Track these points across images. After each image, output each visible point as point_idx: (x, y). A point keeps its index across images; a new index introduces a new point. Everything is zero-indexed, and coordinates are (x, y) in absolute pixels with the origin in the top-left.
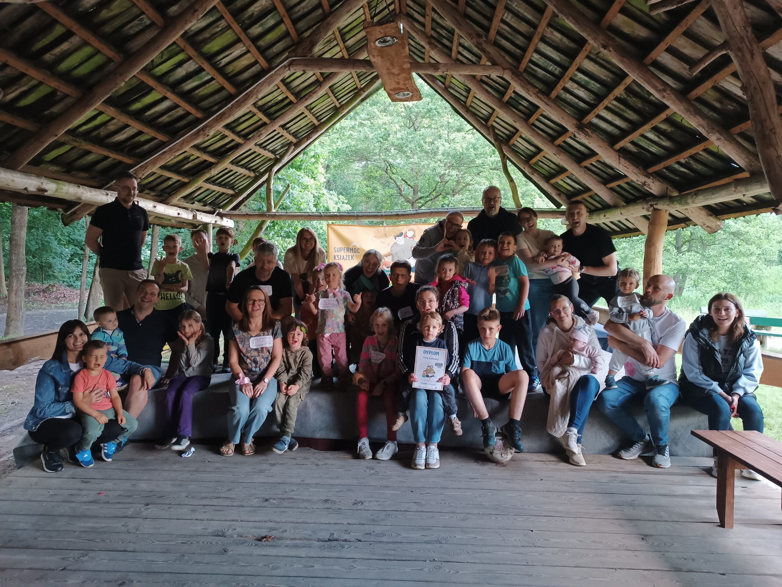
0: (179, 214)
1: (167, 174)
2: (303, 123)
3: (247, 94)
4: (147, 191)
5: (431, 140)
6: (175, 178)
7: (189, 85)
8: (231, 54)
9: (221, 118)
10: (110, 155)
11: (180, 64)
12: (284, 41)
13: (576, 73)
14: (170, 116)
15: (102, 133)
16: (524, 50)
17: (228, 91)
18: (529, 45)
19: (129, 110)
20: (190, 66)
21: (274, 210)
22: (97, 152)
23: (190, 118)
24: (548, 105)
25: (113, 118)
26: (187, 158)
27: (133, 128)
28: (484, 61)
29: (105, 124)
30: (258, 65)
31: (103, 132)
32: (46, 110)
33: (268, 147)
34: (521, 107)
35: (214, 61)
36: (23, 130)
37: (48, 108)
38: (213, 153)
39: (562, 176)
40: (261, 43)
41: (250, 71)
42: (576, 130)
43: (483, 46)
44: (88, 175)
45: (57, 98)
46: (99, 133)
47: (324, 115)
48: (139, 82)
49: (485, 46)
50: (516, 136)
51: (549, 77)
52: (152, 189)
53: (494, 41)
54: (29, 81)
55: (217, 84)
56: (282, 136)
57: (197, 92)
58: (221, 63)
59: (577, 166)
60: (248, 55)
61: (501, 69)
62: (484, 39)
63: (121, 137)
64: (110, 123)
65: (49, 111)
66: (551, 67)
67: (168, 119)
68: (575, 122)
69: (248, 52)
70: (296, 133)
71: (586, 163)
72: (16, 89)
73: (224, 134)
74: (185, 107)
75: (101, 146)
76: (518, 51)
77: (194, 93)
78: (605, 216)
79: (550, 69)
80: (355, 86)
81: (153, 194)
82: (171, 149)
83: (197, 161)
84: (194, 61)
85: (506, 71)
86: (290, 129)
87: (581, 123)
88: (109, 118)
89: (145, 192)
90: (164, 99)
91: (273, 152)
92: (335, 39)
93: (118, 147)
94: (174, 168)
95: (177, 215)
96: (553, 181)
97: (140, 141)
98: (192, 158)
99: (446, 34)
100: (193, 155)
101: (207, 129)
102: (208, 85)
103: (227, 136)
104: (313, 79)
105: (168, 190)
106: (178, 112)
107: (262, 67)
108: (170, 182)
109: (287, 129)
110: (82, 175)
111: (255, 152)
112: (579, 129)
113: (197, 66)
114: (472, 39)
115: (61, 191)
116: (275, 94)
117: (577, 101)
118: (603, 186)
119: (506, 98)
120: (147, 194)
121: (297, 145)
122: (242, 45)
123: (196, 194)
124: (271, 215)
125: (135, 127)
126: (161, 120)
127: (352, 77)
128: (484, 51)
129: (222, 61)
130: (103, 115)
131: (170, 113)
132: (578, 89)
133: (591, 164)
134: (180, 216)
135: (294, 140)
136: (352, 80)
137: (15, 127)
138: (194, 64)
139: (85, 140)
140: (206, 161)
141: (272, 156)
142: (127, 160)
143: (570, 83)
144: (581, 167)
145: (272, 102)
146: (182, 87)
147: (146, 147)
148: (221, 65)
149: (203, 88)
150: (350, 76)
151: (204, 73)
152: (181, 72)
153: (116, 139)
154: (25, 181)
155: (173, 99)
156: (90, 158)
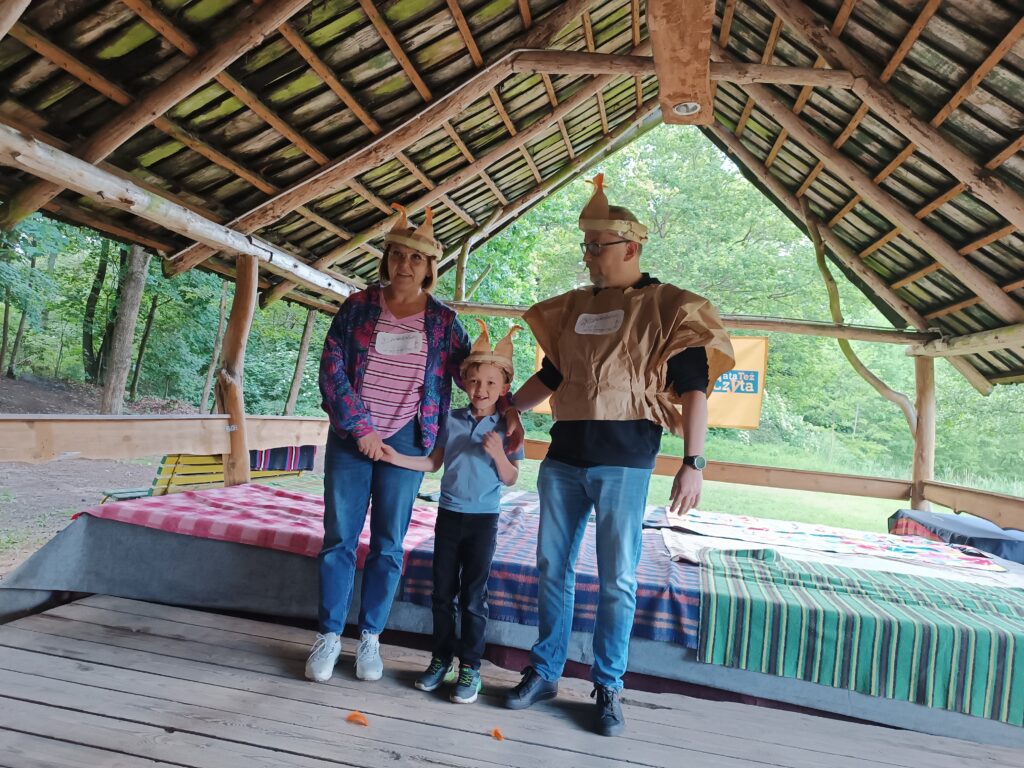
0: (330, 285)
1: (321, 222)
2: (519, 175)
3: (445, 100)
4: (288, 245)
5: (684, 250)
6: (332, 229)
7: (362, 74)
8: (429, 28)
9: (404, 134)
10: (238, 171)
11: (351, 31)
12: (509, 23)
13: (997, 69)
14: (330, 123)
15: (228, 133)
16: (896, 42)
17: (420, 94)
18: (908, 29)
19: (270, 100)
20: (366, 39)
21: (464, 299)
22: (220, 165)
23: (359, 132)
24: (928, 137)
25: (245, 108)
26: (349, 200)
27: (275, 131)
28: (822, 63)
29: (232, 116)
30: (467, 56)
31: (230, 131)
32: (144, 74)
33: (466, 206)
34: (865, 156)
35: (402, 38)
36: (108, 101)
37: (147, 72)
38: (388, 200)
39: (918, 276)
40: (475, 20)
41: (455, 65)
42: (975, 179)
43: (823, 39)
44: (204, 201)
45: (161, 54)
46: (224, 131)
47: (550, 170)
48: (289, 50)
49: (826, 40)
50: (845, 209)
51: (936, 88)
52: (297, 243)
53: (842, 33)
54: (119, 12)
55: (404, 79)
56: (489, 190)
57: (373, 87)
58: (412, 43)
59: (953, 252)
60: (455, 36)
61: (851, 77)
62: (826, 28)
63: (255, 145)
64: (240, 117)
65: (149, 77)
66: (945, 67)
67: (327, 129)
68: (973, 166)
69: (455, 29)
70: (508, 191)
71: (972, 249)
72: (99, 24)
73: (407, 169)
74: (355, 110)
75: (226, 155)
76: (885, 45)
77: (368, 90)
78: (996, 338)
79: (941, 71)
80: (599, 129)
81: (296, 250)
82: (326, 177)
83: (364, 208)
84: (375, 28)
85: (858, 80)
86: (501, 182)
87: (983, 168)
88: (239, 106)
89: (285, 246)
90: (325, 88)
91: (473, 215)
92: (584, 36)
93: (250, 161)
94: (331, 215)
95: (326, 286)
96: (897, 285)
97: (284, 158)
98: (358, 201)
99: (754, 38)
100: (359, 196)
101: (382, 150)
102: (389, 79)
103: (410, 173)
104: (543, 101)
105: (318, 250)
106: (343, 116)
107: (473, 62)
108: (323, 237)
109: (496, 181)
110: (195, 199)
111: (448, 209)
112: (980, 179)
113: (376, 39)
114: (805, 28)
115: (157, 209)
116: (487, 114)
117: (982, 127)
118: (997, 288)
119: (842, 140)
120: (289, 249)
121: (507, 209)
122: (448, 16)
123: (358, 264)
124: (460, 306)
125: (278, 131)
126: (317, 127)
127: (599, 112)
128: (823, 47)
129: (416, 39)
130: (231, 100)
131: (331, 118)
132: (992, 104)
133: (982, 250)
134: (331, 288)
135: (505, 202)
136: (597, 117)
137: (96, 92)
138: (373, 33)
139: (201, 139)
140: (377, 210)
141: (470, 221)
142: (264, 187)
143: (977, 93)
144: (960, 254)
145: (481, 128)
146: (351, 75)
147: (292, 171)
148: (413, 47)
149: (382, 82)
150: (595, 109)
151: (387, 54)
152: (351, 47)
153: (249, 148)
154: (100, 179)
155: (337, 92)
156: (209, 173)
